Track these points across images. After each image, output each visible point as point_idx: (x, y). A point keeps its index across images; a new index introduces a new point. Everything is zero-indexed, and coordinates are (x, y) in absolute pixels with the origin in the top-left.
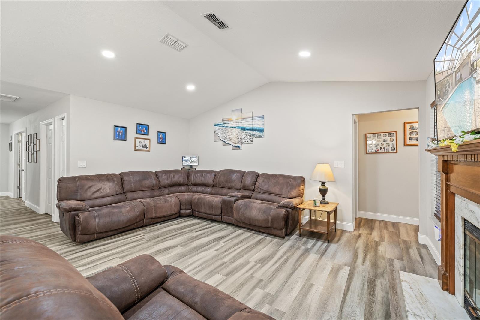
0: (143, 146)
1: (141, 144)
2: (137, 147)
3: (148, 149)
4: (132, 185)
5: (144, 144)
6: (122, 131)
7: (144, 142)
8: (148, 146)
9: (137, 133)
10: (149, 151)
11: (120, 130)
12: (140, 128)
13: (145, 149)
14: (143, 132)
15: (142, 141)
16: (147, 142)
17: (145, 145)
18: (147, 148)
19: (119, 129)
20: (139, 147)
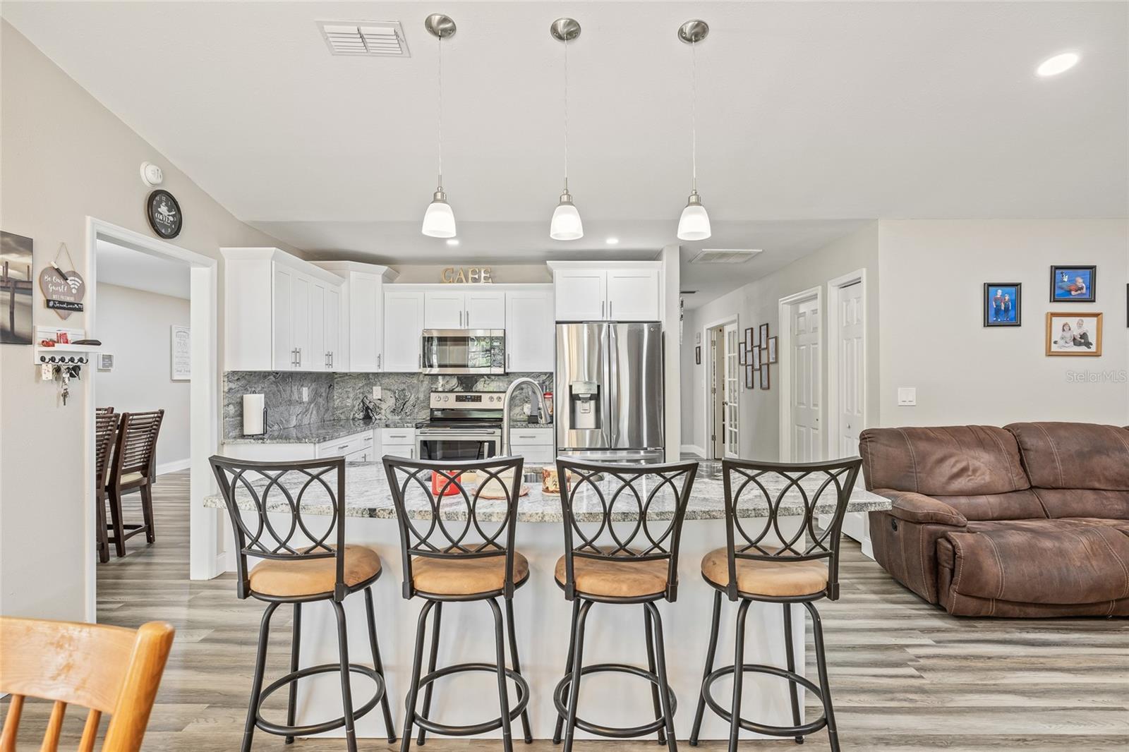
0: (1074, 339)
1: (1068, 335)
2: (1055, 342)
3: (1093, 349)
4: (1056, 468)
5: (1076, 332)
6: (1007, 298)
7: (1080, 325)
8: (1092, 338)
9: (1054, 299)
10: (1097, 355)
11: (1003, 295)
12: (1066, 280)
13: (1083, 349)
14: (1073, 293)
15: (1073, 322)
16: (1089, 326)
17: (1084, 336)
18: (1088, 344)
19: (1000, 292)
20: (1061, 342)
